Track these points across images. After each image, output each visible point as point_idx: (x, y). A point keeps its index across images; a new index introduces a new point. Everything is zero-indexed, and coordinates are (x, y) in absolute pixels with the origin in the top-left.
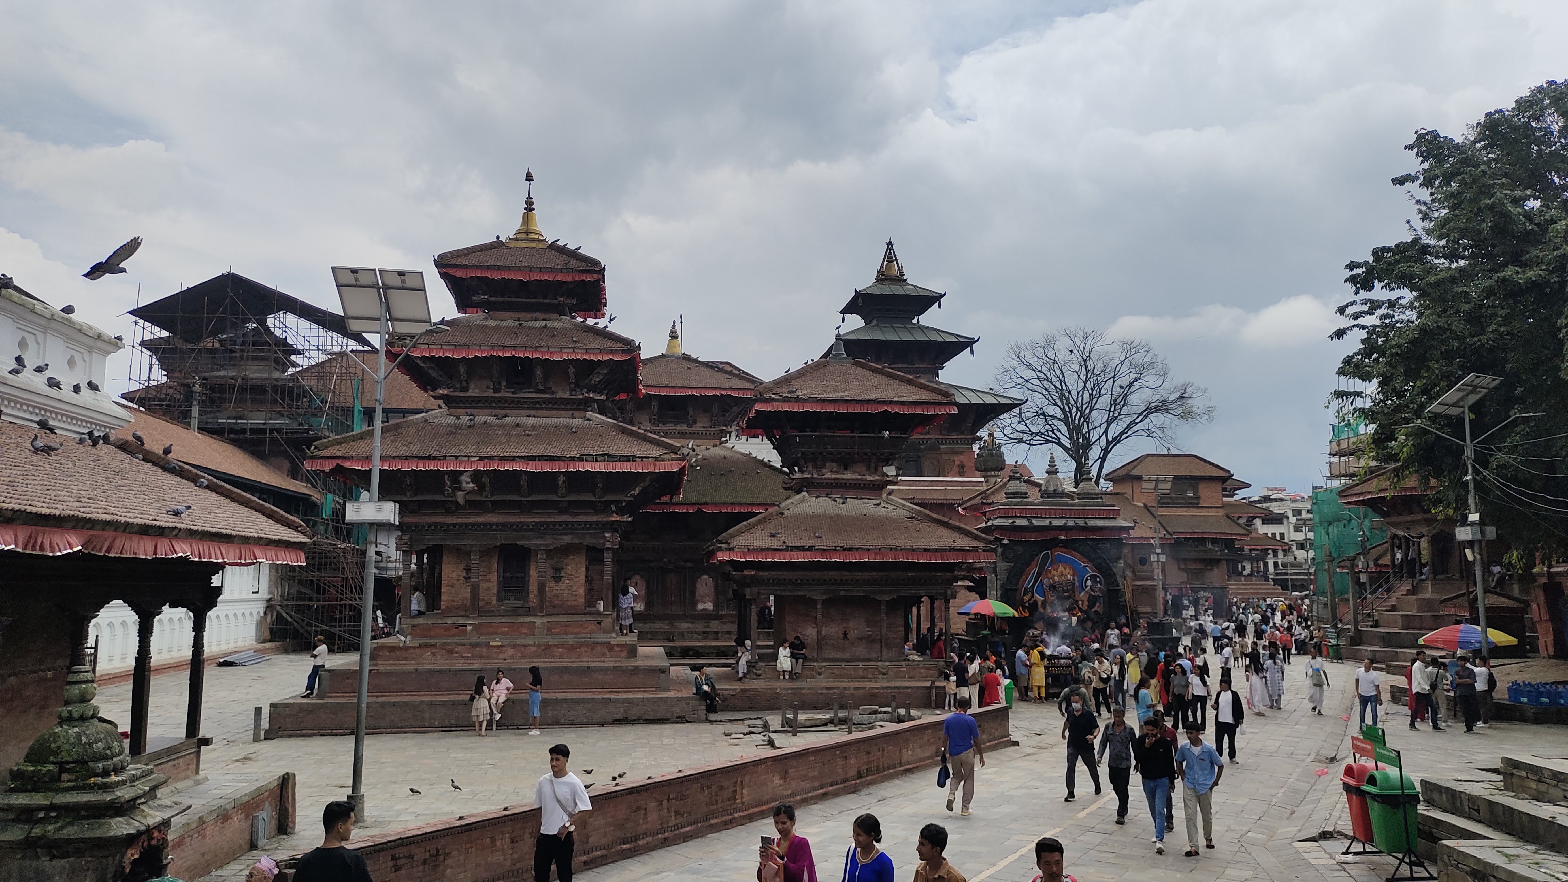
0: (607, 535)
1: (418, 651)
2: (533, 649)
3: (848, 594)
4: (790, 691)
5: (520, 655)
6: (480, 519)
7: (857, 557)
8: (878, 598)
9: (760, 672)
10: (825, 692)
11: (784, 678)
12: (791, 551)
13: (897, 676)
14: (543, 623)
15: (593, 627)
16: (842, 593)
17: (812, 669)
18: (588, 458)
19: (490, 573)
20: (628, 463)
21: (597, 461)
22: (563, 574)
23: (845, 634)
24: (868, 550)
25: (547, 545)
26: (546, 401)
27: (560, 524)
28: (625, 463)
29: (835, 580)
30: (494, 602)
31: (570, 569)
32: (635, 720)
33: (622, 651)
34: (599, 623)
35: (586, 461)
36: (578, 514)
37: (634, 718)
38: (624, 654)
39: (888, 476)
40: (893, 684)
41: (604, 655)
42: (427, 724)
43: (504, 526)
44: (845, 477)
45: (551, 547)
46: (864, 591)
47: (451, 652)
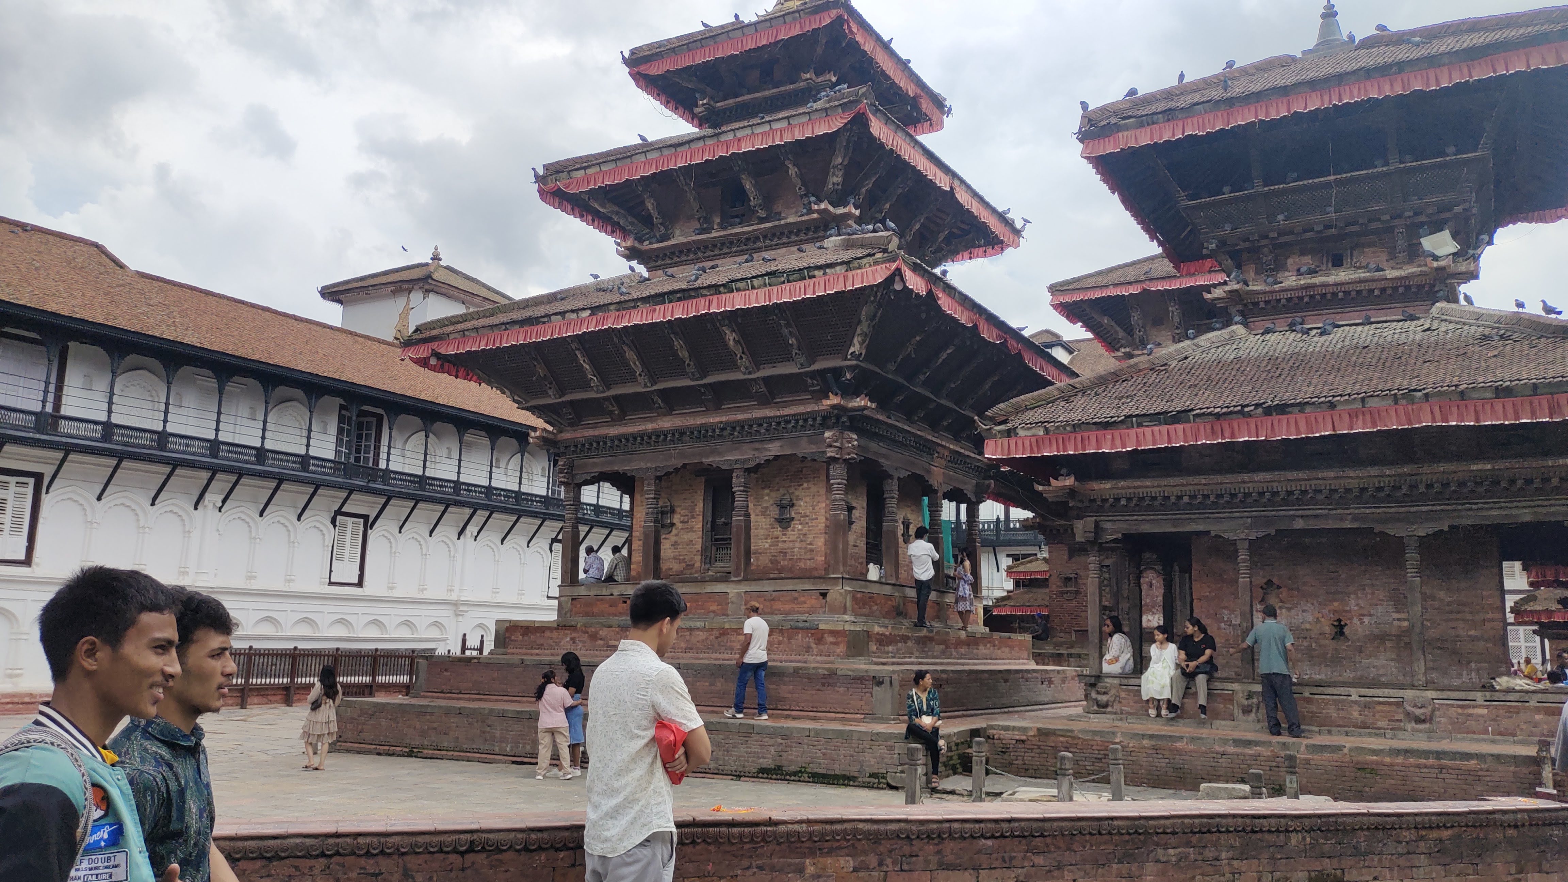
0: (827, 434)
1: (555, 634)
2: (702, 635)
3: (1312, 524)
4: (1146, 743)
5: (683, 645)
6: (650, 426)
7: (1303, 426)
8: (1394, 530)
9: (1103, 698)
10: (1231, 749)
11: (1159, 715)
12: (1140, 425)
13: (1460, 727)
14: (739, 594)
15: (814, 601)
16: (1299, 524)
17: (1230, 699)
18: (740, 285)
19: (693, 517)
20: (802, 283)
21: (753, 288)
22: (793, 515)
23: (1339, 629)
24: (1332, 406)
25: (745, 461)
26: (767, 235)
27: (760, 422)
28: (797, 284)
29: (1275, 494)
30: (698, 564)
31: (803, 506)
32: (795, 774)
33: (836, 644)
34: (824, 595)
35: (738, 290)
36: (787, 404)
37: (793, 768)
38: (841, 649)
39: (1436, 258)
40: (1445, 745)
41: (808, 649)
42: (497, 749)
43: (680, 434)
44: (1331, 279)
45: (751, 464)
46: (1355, 518)
47: (594, 637)
